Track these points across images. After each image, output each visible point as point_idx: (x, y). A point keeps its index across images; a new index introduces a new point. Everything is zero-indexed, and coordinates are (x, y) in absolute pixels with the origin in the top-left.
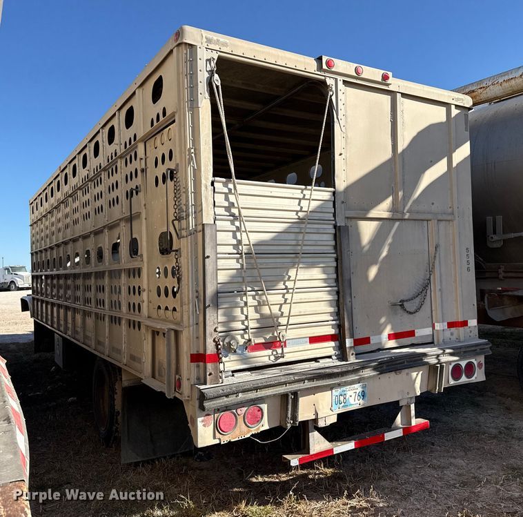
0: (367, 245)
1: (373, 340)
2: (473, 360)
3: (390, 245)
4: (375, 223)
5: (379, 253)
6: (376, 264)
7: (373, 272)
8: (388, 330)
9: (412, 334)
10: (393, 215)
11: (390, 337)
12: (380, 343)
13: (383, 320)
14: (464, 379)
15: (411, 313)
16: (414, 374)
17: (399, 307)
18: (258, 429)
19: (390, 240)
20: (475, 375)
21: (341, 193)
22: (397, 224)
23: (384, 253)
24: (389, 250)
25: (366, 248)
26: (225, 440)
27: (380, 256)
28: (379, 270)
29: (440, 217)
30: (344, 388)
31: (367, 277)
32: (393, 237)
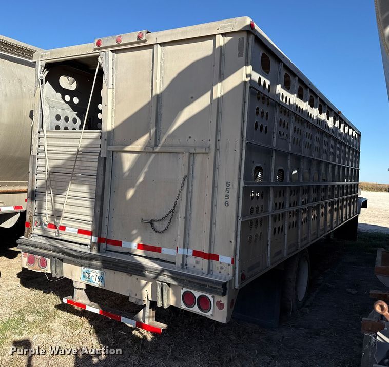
0: (127, 172)
1: (124, 244)
2: (209, 296)
3: (146, 173)
4: (135, 155)
5: (137, 179)
6: (134, 187)
7: (130, 193)
8: (138, 241)
9: (158, 250)
11: (139, 247)
12: (130, 249)
13: (135, 232)
14: (195, 309)
15: (159, 232)
16: (144, 282)
17: (150, 225)
18: (44, 270)
19: (146, 169)
21: (105, 133)
22: (153, 156)
23: (141, 180)
24: (145, 178)
25: (127, 174)
27: (136, 182)
28: (136, 192)
29: (192, 151)
31: (125, 196)
32: (149, 167)
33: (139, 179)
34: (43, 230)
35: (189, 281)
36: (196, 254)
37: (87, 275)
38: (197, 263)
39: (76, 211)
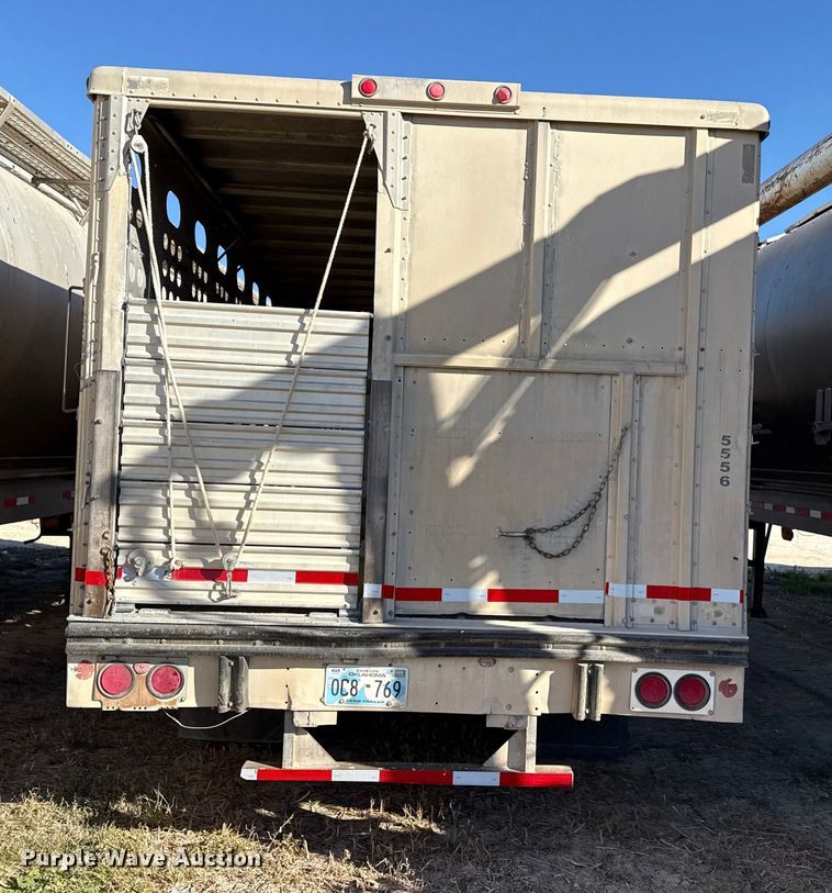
0: (449, 419)
1: (451, 596)
2: (705, 674)
3: (508, 420)
4: (473, 378)
5: (481, 435)
6: (471, 455)
7: (461, 470)
8: (490, 581)
9: (551, 596)
10: (511, 363)
11: (493, 595)
12: (468, 604)
13: (478, 561)
14: (672, 708)
15: (552, 556)
16: (530, 674)
17: (523, 542)
18: (174, 702)
19: (508, 411)
20: (710, 705)
21: (385, 320)
22: (529, 381)
23: (493, 436)
24: (504, 433)
25: (450, 424)
26: (110, 705)
27: (479, 442)
28: (477, 466)
29: (642, 369)
30: (354, 670)
31: (445, 478)
32: (518, 406)
33: (487, 434)
34: (159, 588)
35: (666, 651)
36: (655, 592)
37: (347, 687)
38: (659, 611)
39: (291, 525)
